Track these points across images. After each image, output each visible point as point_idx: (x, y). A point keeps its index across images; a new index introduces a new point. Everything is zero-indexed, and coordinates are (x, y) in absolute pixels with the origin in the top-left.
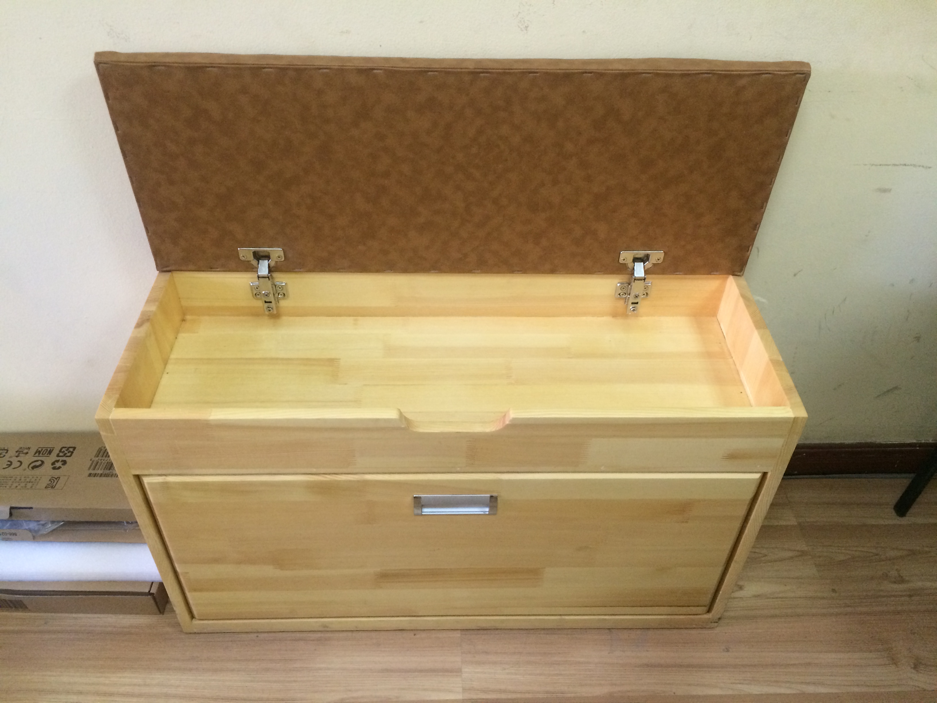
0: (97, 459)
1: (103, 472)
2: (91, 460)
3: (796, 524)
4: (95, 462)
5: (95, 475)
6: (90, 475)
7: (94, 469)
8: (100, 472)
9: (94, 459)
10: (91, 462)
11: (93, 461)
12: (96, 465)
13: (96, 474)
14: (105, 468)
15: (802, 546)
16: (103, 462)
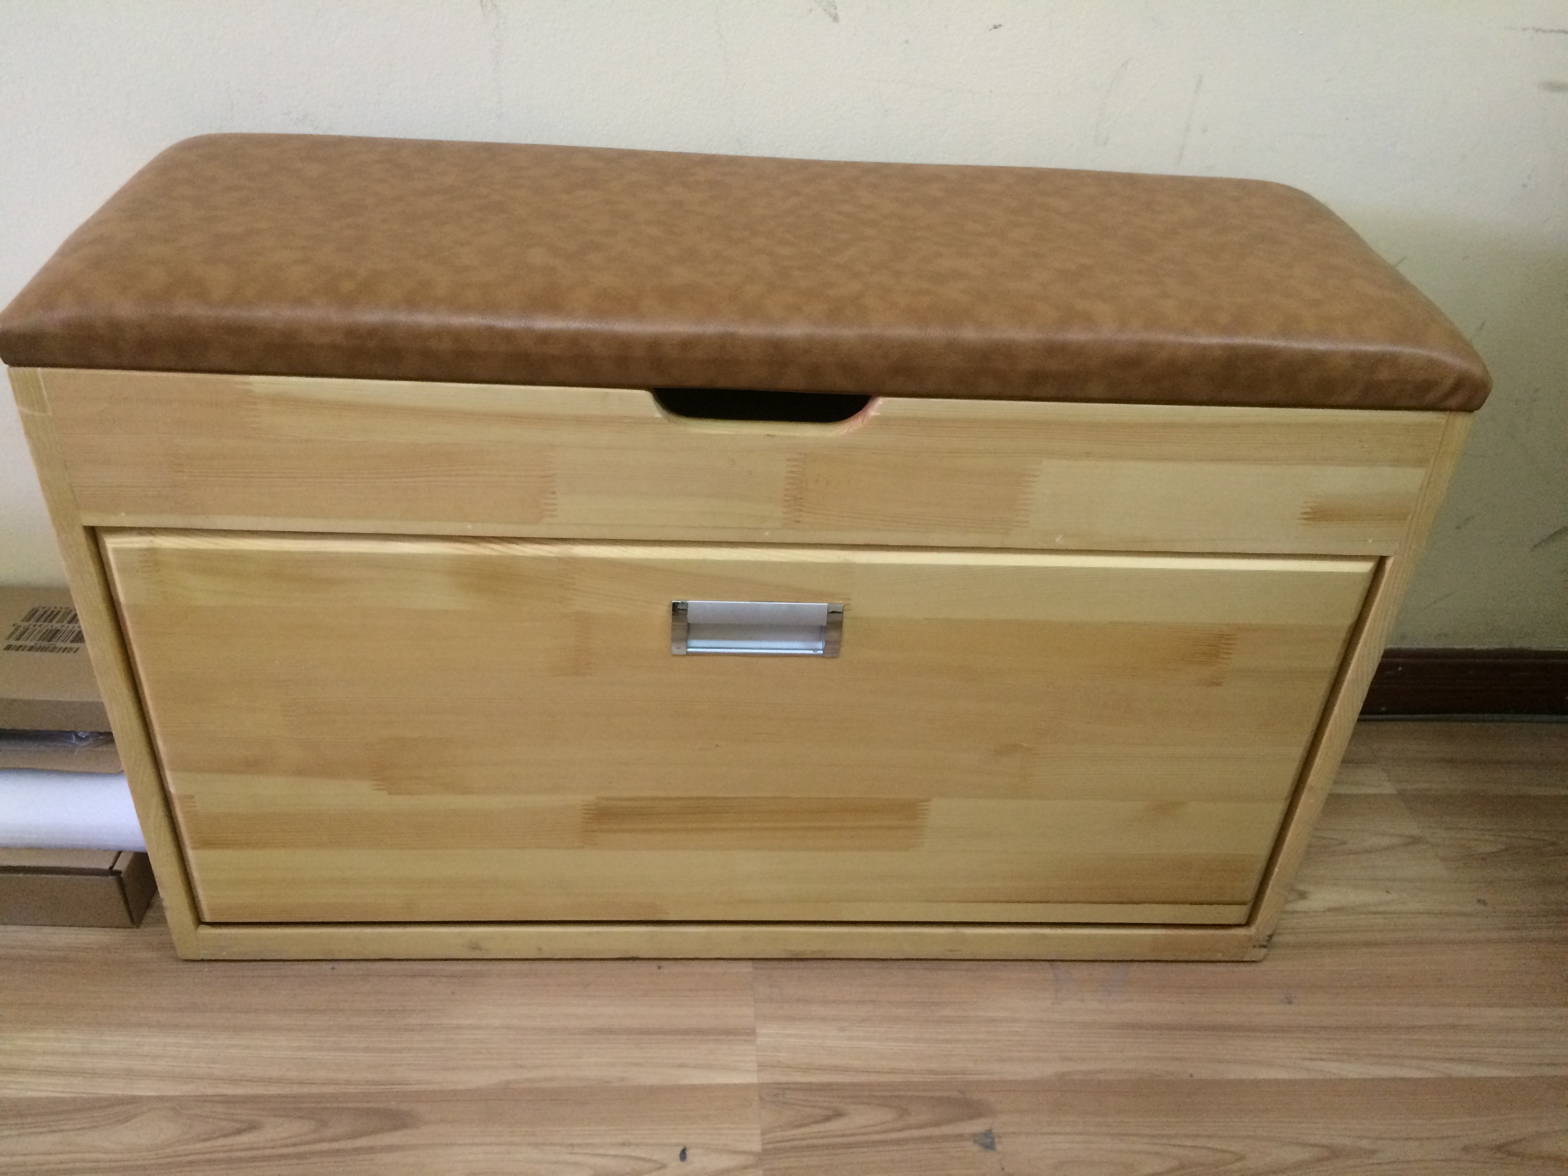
0: (27, 624)
1: (36, 644)
2: (14, 625)
3: (1395, 792)
4: (21, 629)
5: (18, 648)
6: (8, 648)
7: (18, 639)
8: (31, 643)
9: (19, 623)
10: (15, 627)
11: (19, 627)
12: (24, 632)
13: (21, 646)
14: (41, 638)
15: (1411, 827)
16: (38, 629)
